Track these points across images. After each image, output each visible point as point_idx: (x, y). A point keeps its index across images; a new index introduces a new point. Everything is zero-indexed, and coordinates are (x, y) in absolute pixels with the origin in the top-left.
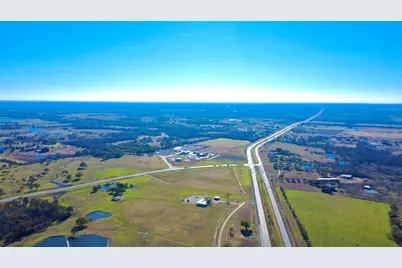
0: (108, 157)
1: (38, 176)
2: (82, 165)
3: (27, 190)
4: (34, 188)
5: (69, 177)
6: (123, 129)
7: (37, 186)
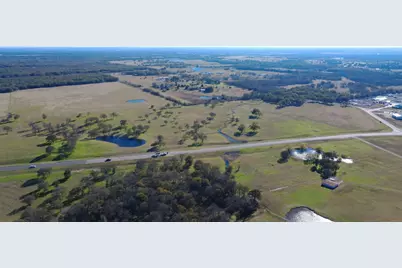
0: (285, 105)
1: (203, 122)
2: (254, 112)
3: (190, 141)
4: (199, 141)
5: (241, 129)
6: (289, 72)
7: (202, 137)
